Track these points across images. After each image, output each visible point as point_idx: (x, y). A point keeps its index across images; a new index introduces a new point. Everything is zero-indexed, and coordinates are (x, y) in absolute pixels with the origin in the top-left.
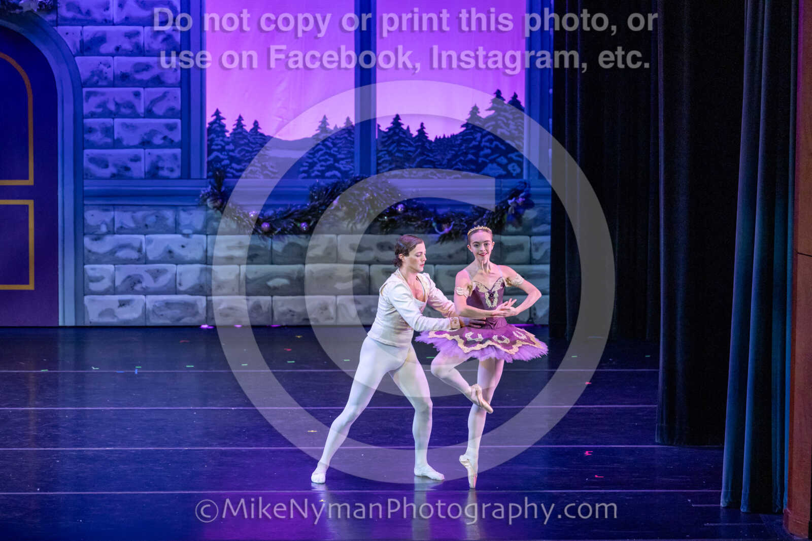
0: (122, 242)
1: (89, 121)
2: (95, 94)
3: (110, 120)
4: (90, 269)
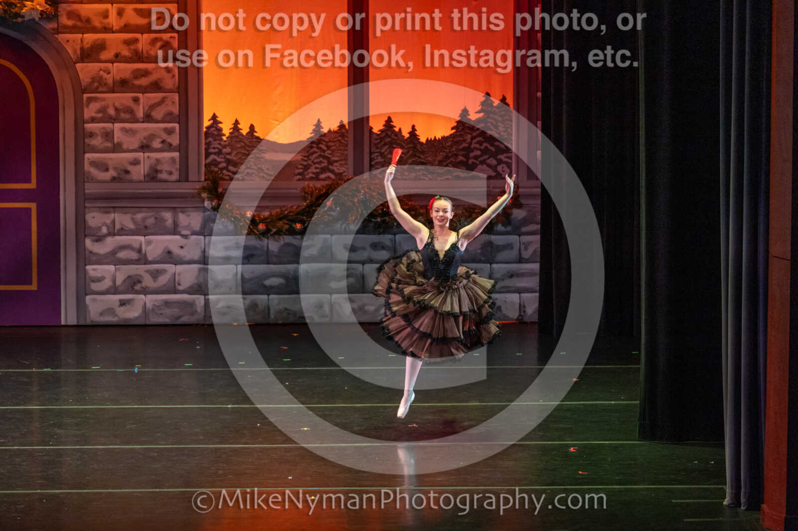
0: (122, 243)
1: (88, 126)
3: (110, 125)
4: (92, 270)
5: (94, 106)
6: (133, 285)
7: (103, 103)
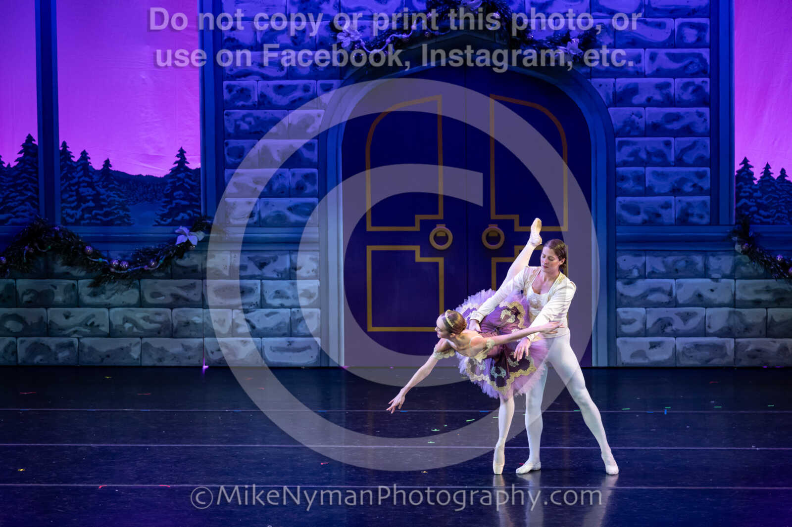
0: (653, 286)
1: (620, 170)
2: (627, 143)
3: (642, 169)
4: (623, 313)
5: (627, 150)
6: (663, 327)
7: (635, 147)
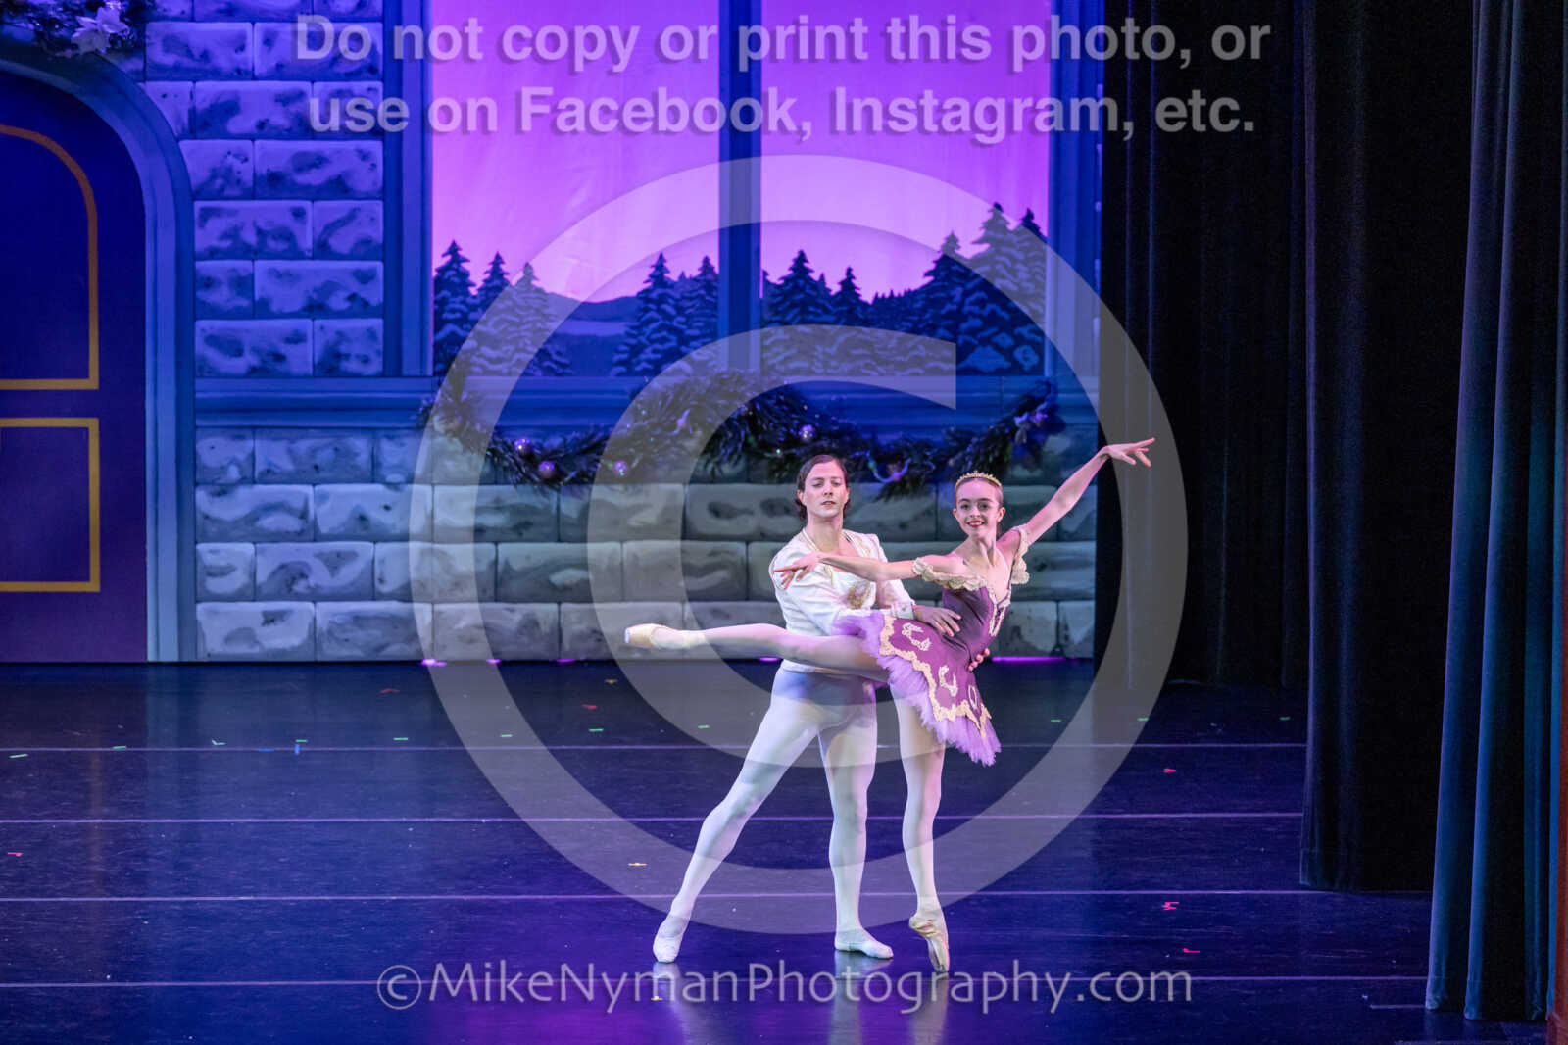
0: (269, 499)
1: (205, 266)
2: (218, 213)
3: (247, 264)
4: (209, 552)
5: (215, 226)
6: (290, 581)
7: (233, 220)
